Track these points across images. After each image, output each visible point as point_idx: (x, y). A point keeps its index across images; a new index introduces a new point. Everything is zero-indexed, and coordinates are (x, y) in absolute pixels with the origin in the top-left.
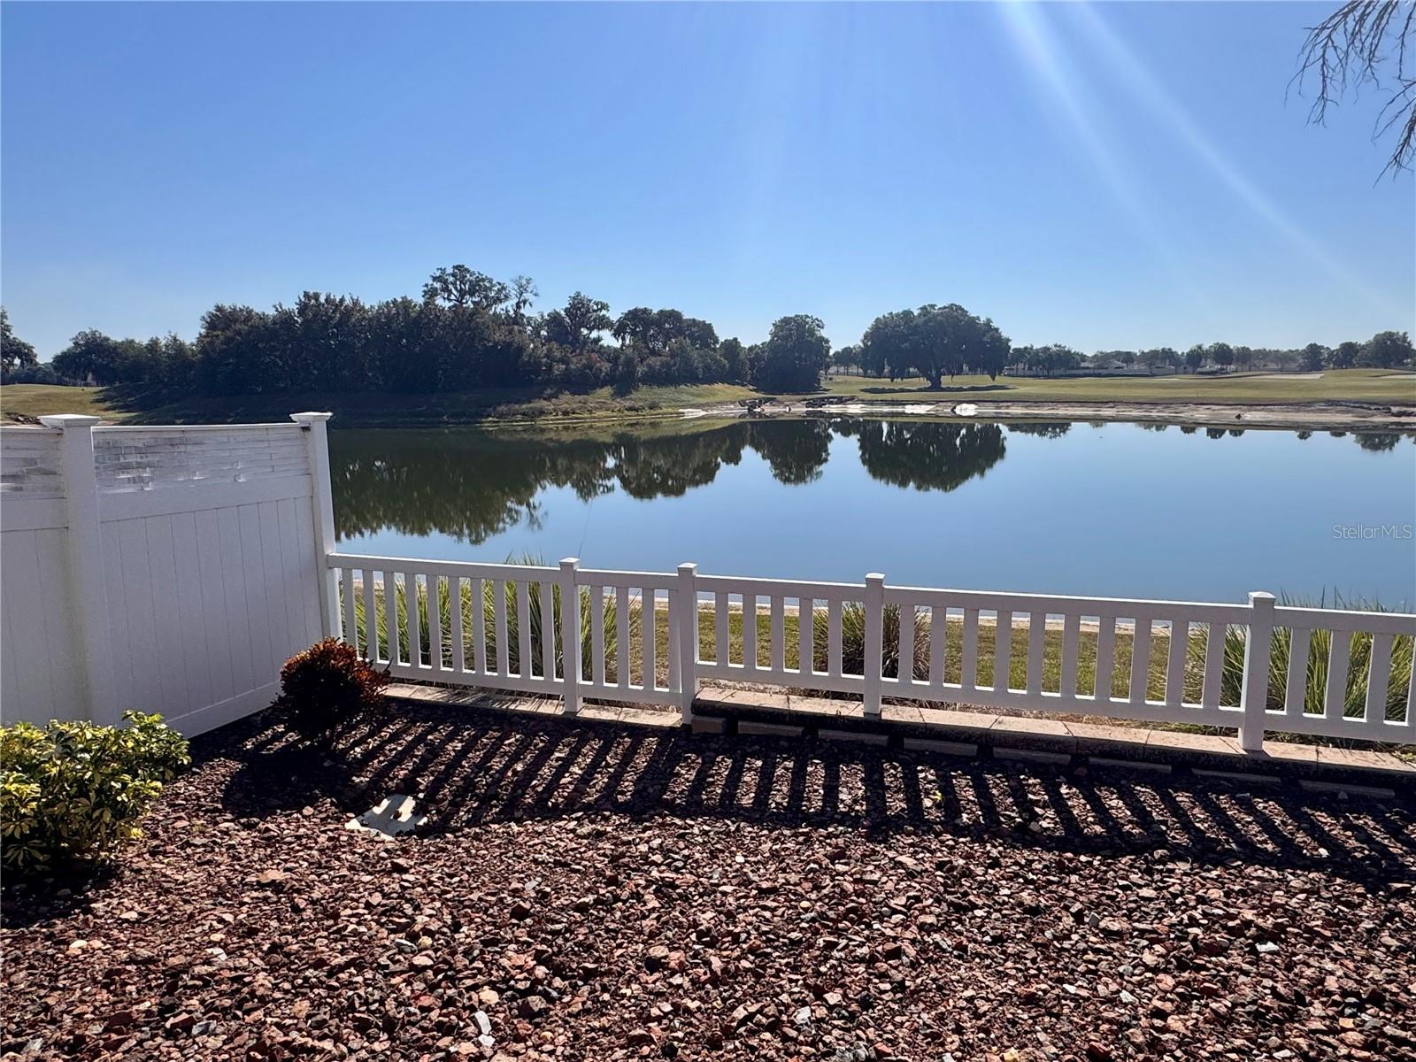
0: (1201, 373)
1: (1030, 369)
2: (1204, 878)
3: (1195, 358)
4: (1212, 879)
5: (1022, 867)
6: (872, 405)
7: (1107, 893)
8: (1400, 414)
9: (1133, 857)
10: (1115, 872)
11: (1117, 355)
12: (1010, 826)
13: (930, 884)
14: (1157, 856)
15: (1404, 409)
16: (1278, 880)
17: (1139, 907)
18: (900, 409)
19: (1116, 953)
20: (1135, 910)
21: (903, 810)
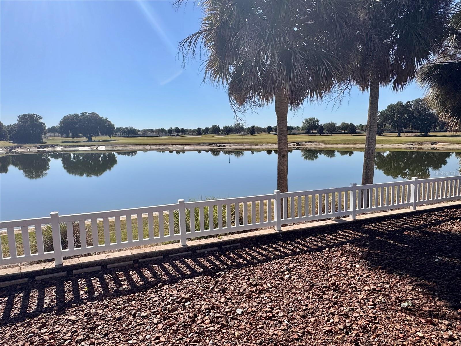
0: (172, 136)
1: (122, 134)
2: (172, 288)
3: (170, 131)
4: (174, 288)
5: (116, 305)
6: (66, 147)
7: (143, 303)
8: (219, 146)
9: (152, 289)
10: (146, 295)
11: (149, 130)
12: (112, 291)
13: (81, 324)
14: (158, 286)
15: (220, 145)
16: (191, 282)
17: (153, 305)
18: (77, 149)
19: (146, 323)
20: (152, 306)
21: (72, 298)
